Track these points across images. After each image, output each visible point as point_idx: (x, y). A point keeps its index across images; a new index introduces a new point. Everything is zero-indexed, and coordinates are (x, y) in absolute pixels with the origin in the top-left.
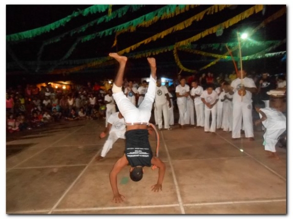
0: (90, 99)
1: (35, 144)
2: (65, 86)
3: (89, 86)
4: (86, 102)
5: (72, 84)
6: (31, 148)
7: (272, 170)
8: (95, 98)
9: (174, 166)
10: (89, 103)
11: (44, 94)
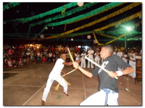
0: (50, 54)
1: (19, 74)
2: (38, 46)
3: (49, 48)
4: (47, 55)
5: (42, 46)
6: (17, 76)
7: (138, 98)
8: (52, 54)
9: (86, 92)
10: (49, 55)
11: (27, 49)
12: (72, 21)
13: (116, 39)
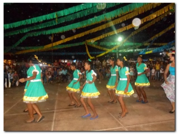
12: (58, 31)
13: (109, 51)
